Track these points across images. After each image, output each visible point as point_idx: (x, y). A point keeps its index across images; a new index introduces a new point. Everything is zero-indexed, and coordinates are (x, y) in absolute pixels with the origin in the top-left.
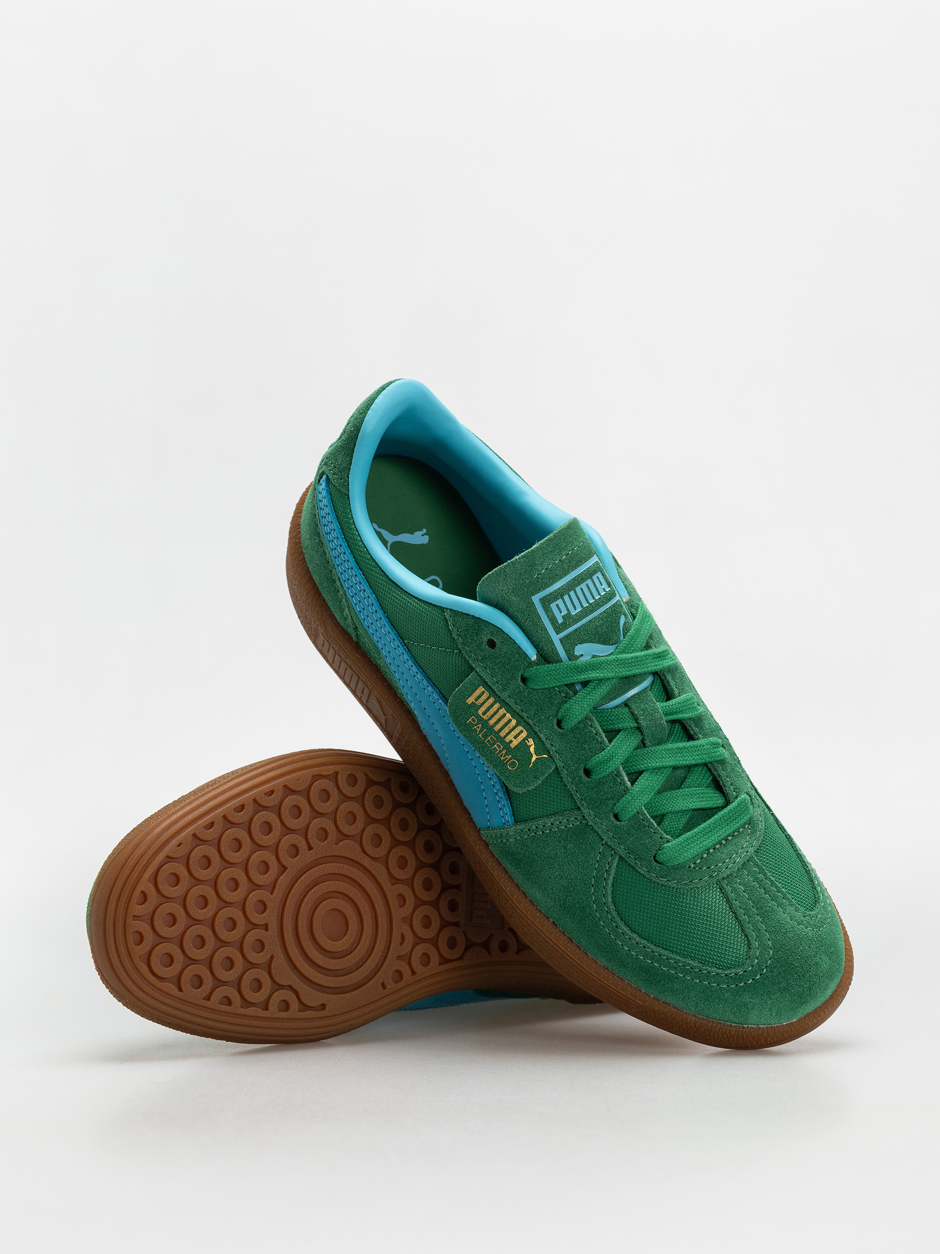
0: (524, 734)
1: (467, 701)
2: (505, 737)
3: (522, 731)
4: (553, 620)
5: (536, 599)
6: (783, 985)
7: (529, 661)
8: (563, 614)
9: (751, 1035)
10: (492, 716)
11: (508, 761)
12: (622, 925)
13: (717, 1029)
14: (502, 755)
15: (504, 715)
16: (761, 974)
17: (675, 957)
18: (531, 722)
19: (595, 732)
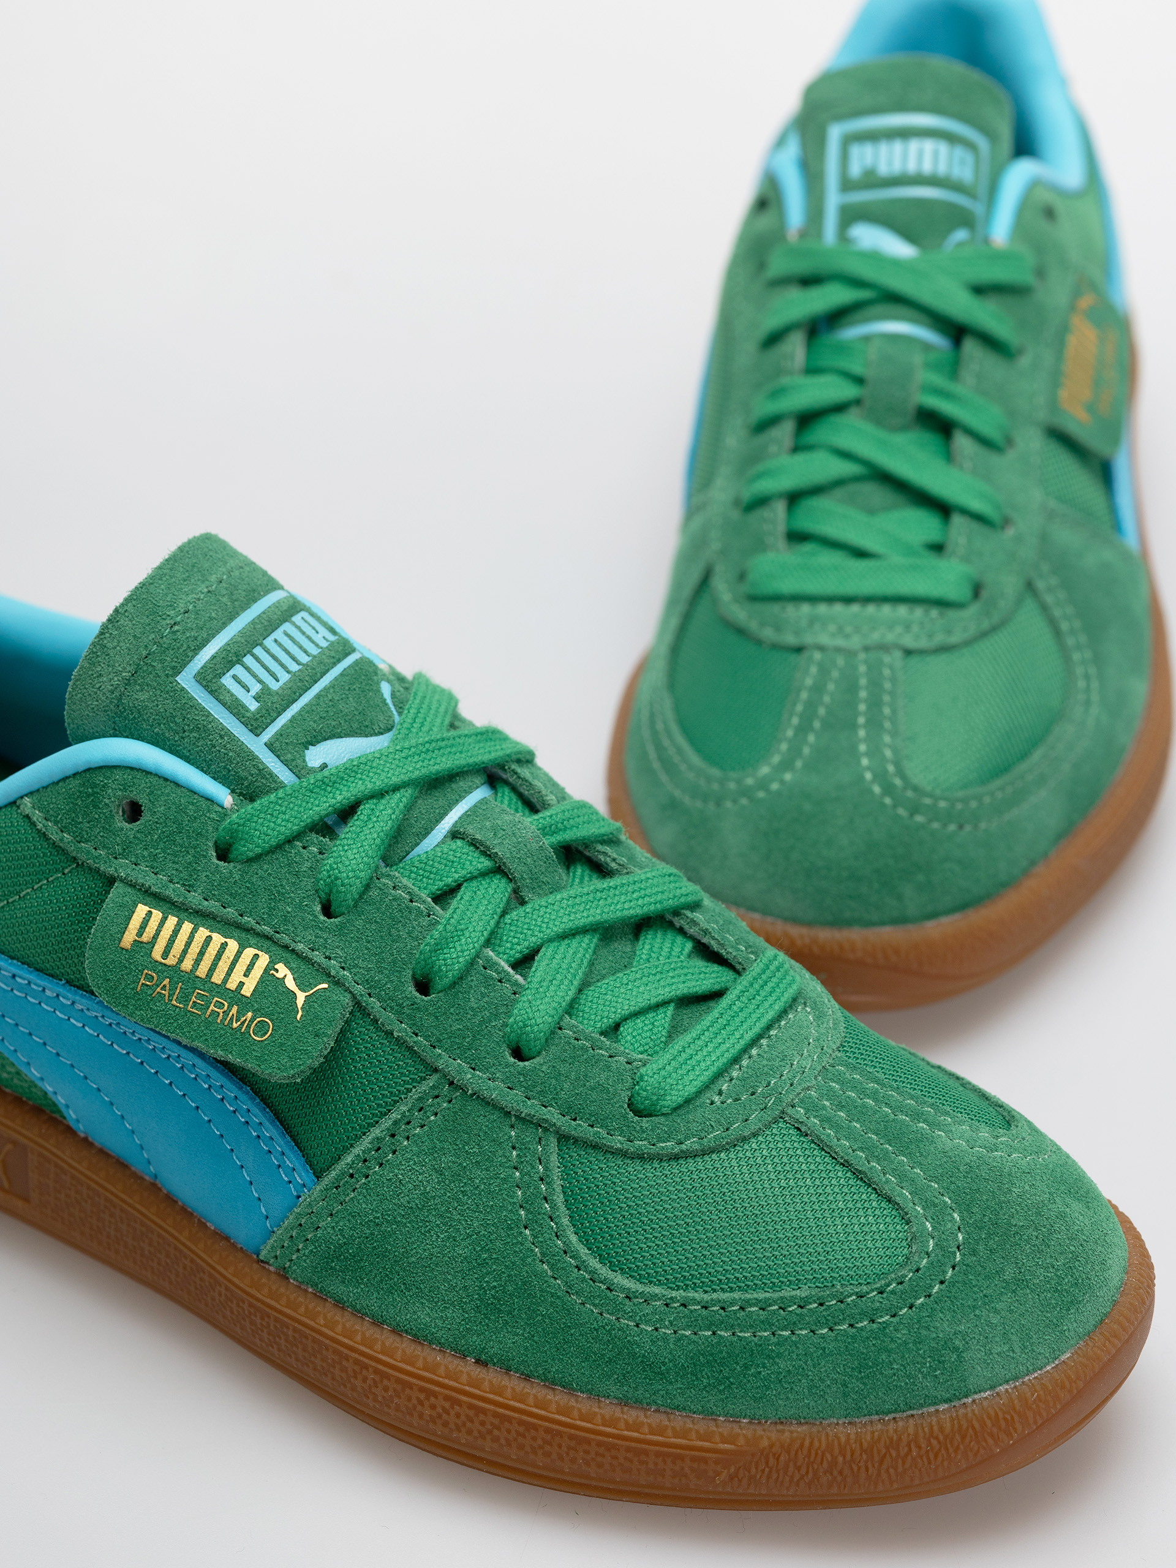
0: (264, 960)
1: (122, 945)
2: (226, 980)
3: (256, 956)
4: (235, 708)
5: (186, 680)
6: (1009, 1273)
7: (220, 810)
8: (253, 693)
9: (989, 1417)
10: (185, 952)
11: (249, 1026)
12: (619, 1279)
13: (911, 1430)
14: (232, 1019)
15: (209, 939)
16: (954, 1268)
17: (755, 1296)
18: (266, 929)
19: (407, 896)
